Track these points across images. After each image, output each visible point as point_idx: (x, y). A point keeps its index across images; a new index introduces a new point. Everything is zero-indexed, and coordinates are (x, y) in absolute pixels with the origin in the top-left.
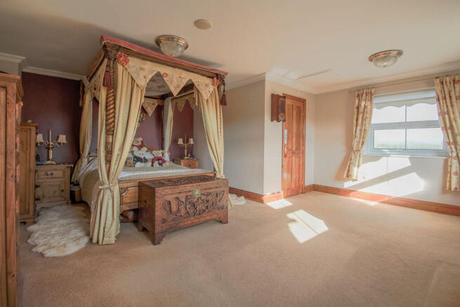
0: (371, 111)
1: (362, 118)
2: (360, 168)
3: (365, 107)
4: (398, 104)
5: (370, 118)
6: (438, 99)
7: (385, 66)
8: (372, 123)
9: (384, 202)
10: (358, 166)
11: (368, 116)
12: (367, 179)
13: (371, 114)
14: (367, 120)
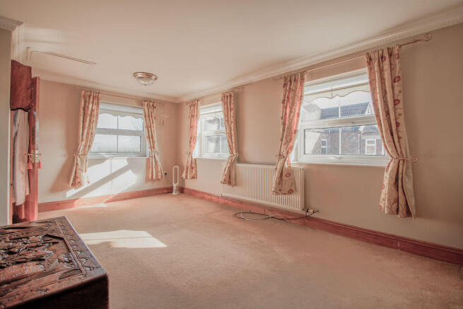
0: (97, 115)
1: (90, 121)
2: (87, 173)
3: (92, 110)
4: (115, 113)
5: (96, 122)
6: (145, 116)
7: (145, 85)
8: (98, 126)
9: (108, 202)
10: (86, 171)
11: (95, 119)
12: (92, 183)
13: (97, 118)
14: (94, 123)
